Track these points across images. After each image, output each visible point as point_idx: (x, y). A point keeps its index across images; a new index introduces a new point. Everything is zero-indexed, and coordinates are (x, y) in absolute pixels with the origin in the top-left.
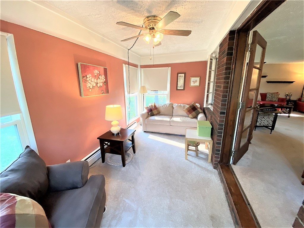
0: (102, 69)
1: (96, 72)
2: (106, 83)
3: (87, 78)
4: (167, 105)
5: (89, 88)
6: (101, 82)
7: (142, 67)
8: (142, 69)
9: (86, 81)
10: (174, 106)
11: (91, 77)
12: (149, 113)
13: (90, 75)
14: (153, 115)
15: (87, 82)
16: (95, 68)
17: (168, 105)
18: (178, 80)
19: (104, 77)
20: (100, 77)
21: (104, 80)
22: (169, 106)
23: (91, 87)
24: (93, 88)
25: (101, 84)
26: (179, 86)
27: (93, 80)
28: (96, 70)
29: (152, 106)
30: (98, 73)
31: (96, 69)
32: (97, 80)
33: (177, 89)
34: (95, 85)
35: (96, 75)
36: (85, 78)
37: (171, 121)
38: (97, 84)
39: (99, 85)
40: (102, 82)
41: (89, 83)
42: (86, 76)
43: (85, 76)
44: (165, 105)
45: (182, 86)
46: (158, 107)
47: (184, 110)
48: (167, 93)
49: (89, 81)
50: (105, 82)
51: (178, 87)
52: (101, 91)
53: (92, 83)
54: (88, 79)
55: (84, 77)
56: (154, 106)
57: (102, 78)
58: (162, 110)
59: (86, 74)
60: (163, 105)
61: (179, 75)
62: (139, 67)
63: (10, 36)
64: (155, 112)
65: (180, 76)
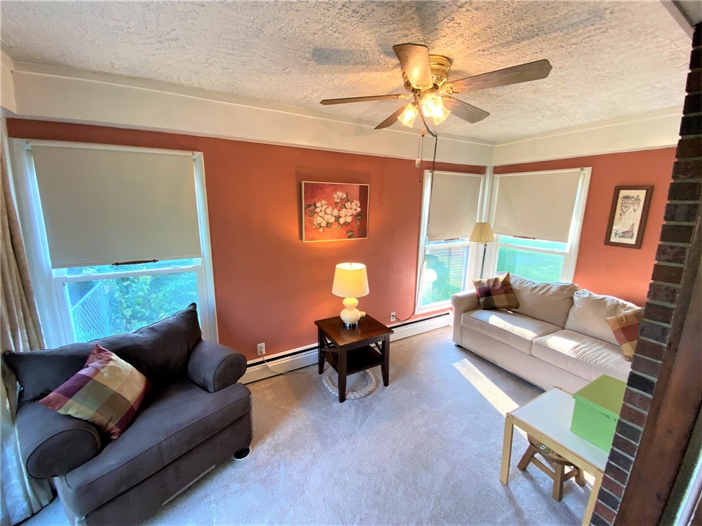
0: (355, 187)
1: (340, 195)
2: (362, 216)
3: (316, 207)
4: (550, 288)
5: (318, 226)
6: (348, 215)
7: (499, 170)
8: (498, 176)
9: (314, 213)
10: (576, 298)
11: (325, 207)
12: (482, 300)
13: (324, 202)
14: (491, 307)
15: (316, 216)
16: (336, 189)
17: (554, 289)
18: (618, 211)
19: (359, 205)
20: (348, 205)
21: (359, 210)
22: (555, 294)
23: (324, 224)
24: (327, 226)
25: (349, 219)
26: (620, 232)
27: (329, 211)
28: (338, 193)
29: (496, 280)
30: (345, 196)
31: (339, 191)
32: (339, 211)
33: (607, 242)
34: (332, 220)
35: (338, 201)
36: (312, 208)
37: (536, 343)
38: (338, 218)
39: (342, 221)
40: (352, 215)
41: (319, 218)
42: (315, 204)
43: (312, 204)
44: (544, 288)
45: (632, 231)
46: (518, 288)
47: (607, 321)
48: (567, 251)
49: (320, 214)
50: (359, 214)
51: (613, 234)
52: (347, 233)
53: (326, 216)
54: (318, 210)
55: (310, 206)
56: (503, 282)
57: (354, 207)
58: (526, 299)
59: (314, 200)
60: (536, 287)
61: (623, 193)
62: (489, 171)
63: (199, 155)
64: (500, 300)
65: (627, 197)
